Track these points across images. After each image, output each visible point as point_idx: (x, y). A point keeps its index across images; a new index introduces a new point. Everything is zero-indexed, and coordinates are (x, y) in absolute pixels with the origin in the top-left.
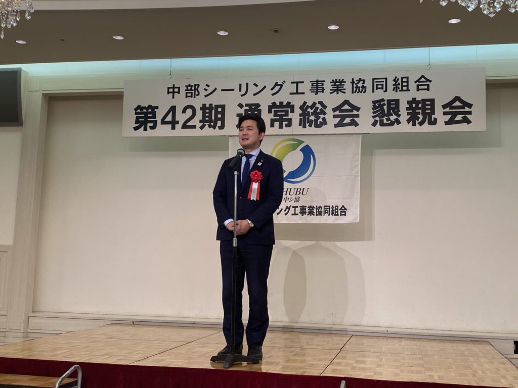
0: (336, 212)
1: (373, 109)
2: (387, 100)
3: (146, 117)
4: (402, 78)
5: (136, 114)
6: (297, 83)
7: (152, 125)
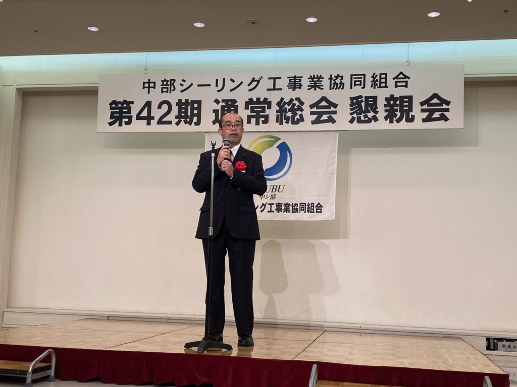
0: (311, 209)
1: (351, 106)
2: (365, 97)
3: (121, 113)
4: (381, 74)
5: (111, 109)
6: (275, 79)
7: (127, 120)
